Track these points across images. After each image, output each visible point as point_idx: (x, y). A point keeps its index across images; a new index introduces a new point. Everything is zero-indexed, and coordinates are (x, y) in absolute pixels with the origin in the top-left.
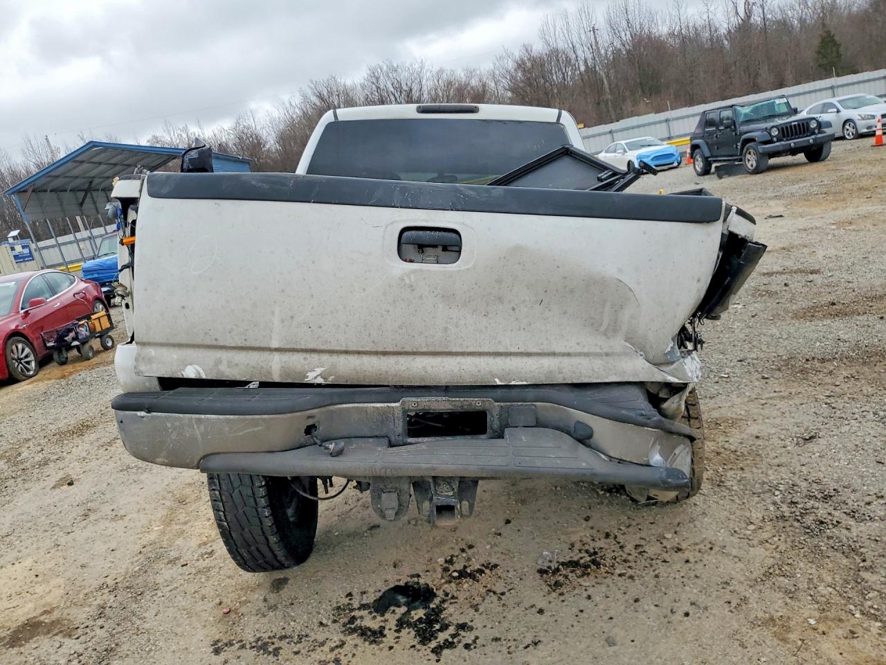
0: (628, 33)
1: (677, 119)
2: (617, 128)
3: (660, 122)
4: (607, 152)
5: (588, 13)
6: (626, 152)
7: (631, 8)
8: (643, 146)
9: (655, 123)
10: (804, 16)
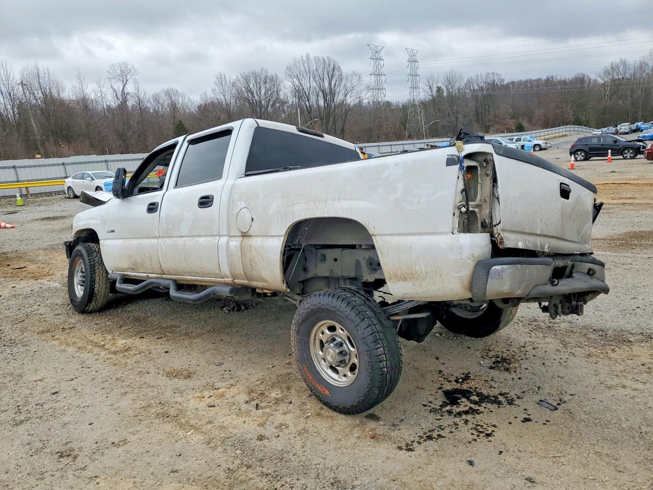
0: (40, 92)
1: (113, 161)
2: (68, 162)
3: (101, 162)
4: (74, 178)
5: (6, 69)
6: (94, 180)
7: (41, 75)
8: (107, 177)
9: (97, 162)
10: (157, 109)
